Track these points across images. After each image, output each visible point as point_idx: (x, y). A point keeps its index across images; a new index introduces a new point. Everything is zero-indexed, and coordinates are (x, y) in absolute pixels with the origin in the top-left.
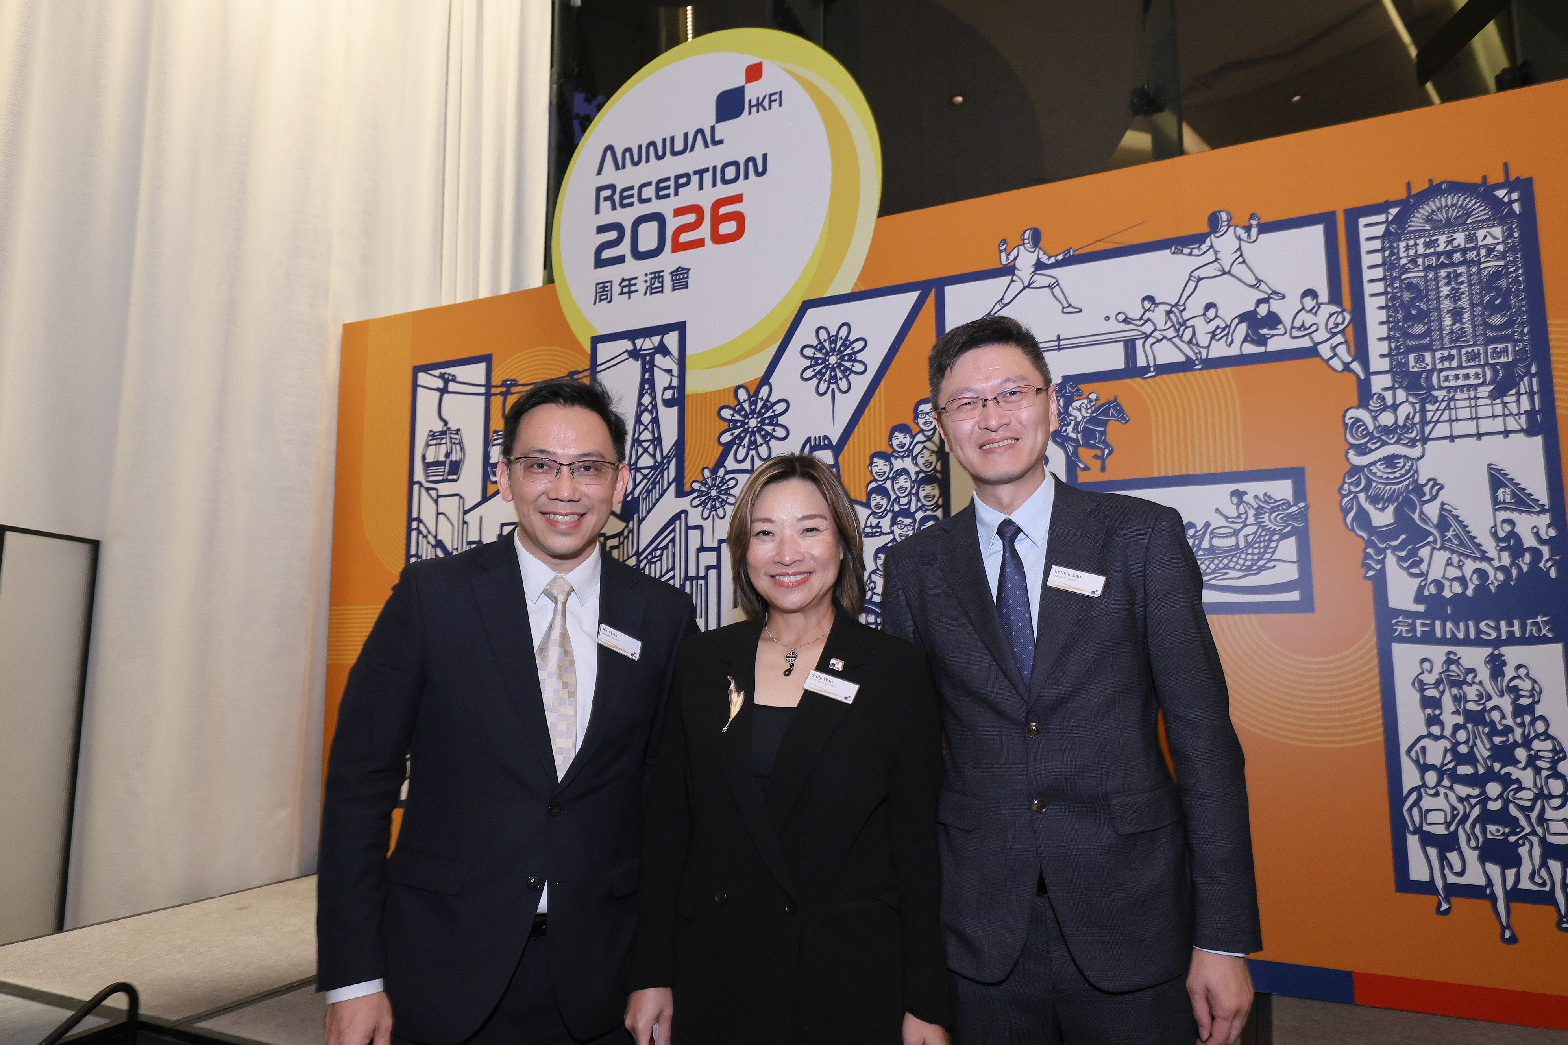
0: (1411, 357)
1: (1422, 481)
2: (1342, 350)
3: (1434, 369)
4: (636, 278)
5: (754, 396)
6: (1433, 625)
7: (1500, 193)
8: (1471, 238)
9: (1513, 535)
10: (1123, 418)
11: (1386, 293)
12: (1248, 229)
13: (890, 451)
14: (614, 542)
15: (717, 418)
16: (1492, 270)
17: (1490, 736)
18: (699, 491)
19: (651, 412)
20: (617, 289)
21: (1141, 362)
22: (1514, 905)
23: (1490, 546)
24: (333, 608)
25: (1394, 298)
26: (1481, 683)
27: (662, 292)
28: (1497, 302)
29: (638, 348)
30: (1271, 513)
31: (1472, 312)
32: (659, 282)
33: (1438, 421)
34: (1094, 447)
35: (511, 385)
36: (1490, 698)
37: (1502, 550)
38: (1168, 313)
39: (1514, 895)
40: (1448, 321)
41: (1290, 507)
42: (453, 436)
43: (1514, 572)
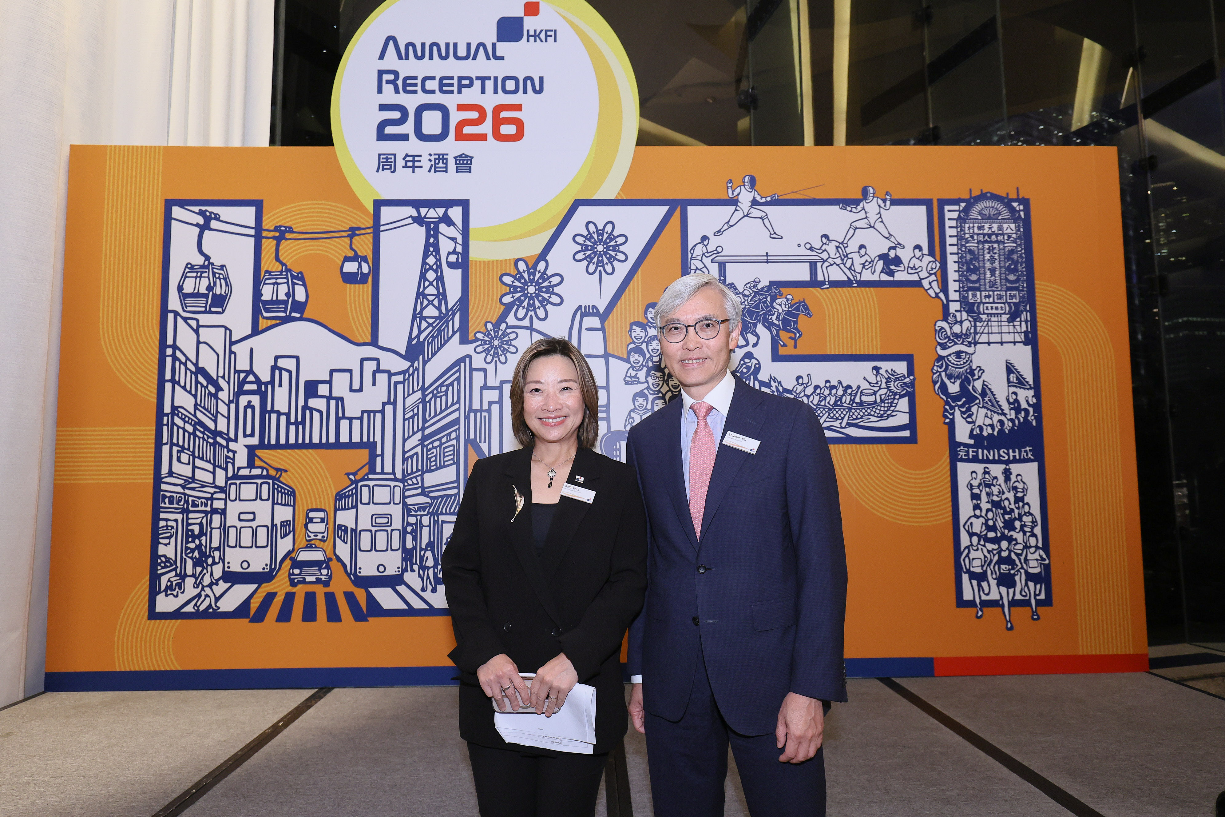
0: (970, 293)
1: (974, 367)
2: (935, 284)
3: (981, 302)
4: (420, 156)
5: (532, 269)
6: (977, 452)
7: (1015, 204)
8: (1000, 228)
9: (1016, 401)
10: (808, 313)
11: (958, 254)
12: (884, 201)
13: (645, 322)
14: (400, 378)
15: (499, 283)
16: (1010, 248)
17: (1003, 515)
18: (482, 340)
19: (436, 271)
20: (400, 163)
21: (820, 278)
22: (1012, 608)
23: (1006, 407)
24: (59, 429)
25: (962, 257)
26: (1000, 485)
27: (446, 171)
28: (1012, 267)
29: (423, 216)
30: (895, 382)
31: (1000, 271)
32: (443, 163)
33: (982, 333)
34: (789, 331)
35: (285, 232)
36: (1004, 493)
37: (1012, 409)
38: (837, 247)
39: (1013, 603)
40: (988, 274)
41: (905, 378)
42: (215, 270)
43: (1017, 422)
